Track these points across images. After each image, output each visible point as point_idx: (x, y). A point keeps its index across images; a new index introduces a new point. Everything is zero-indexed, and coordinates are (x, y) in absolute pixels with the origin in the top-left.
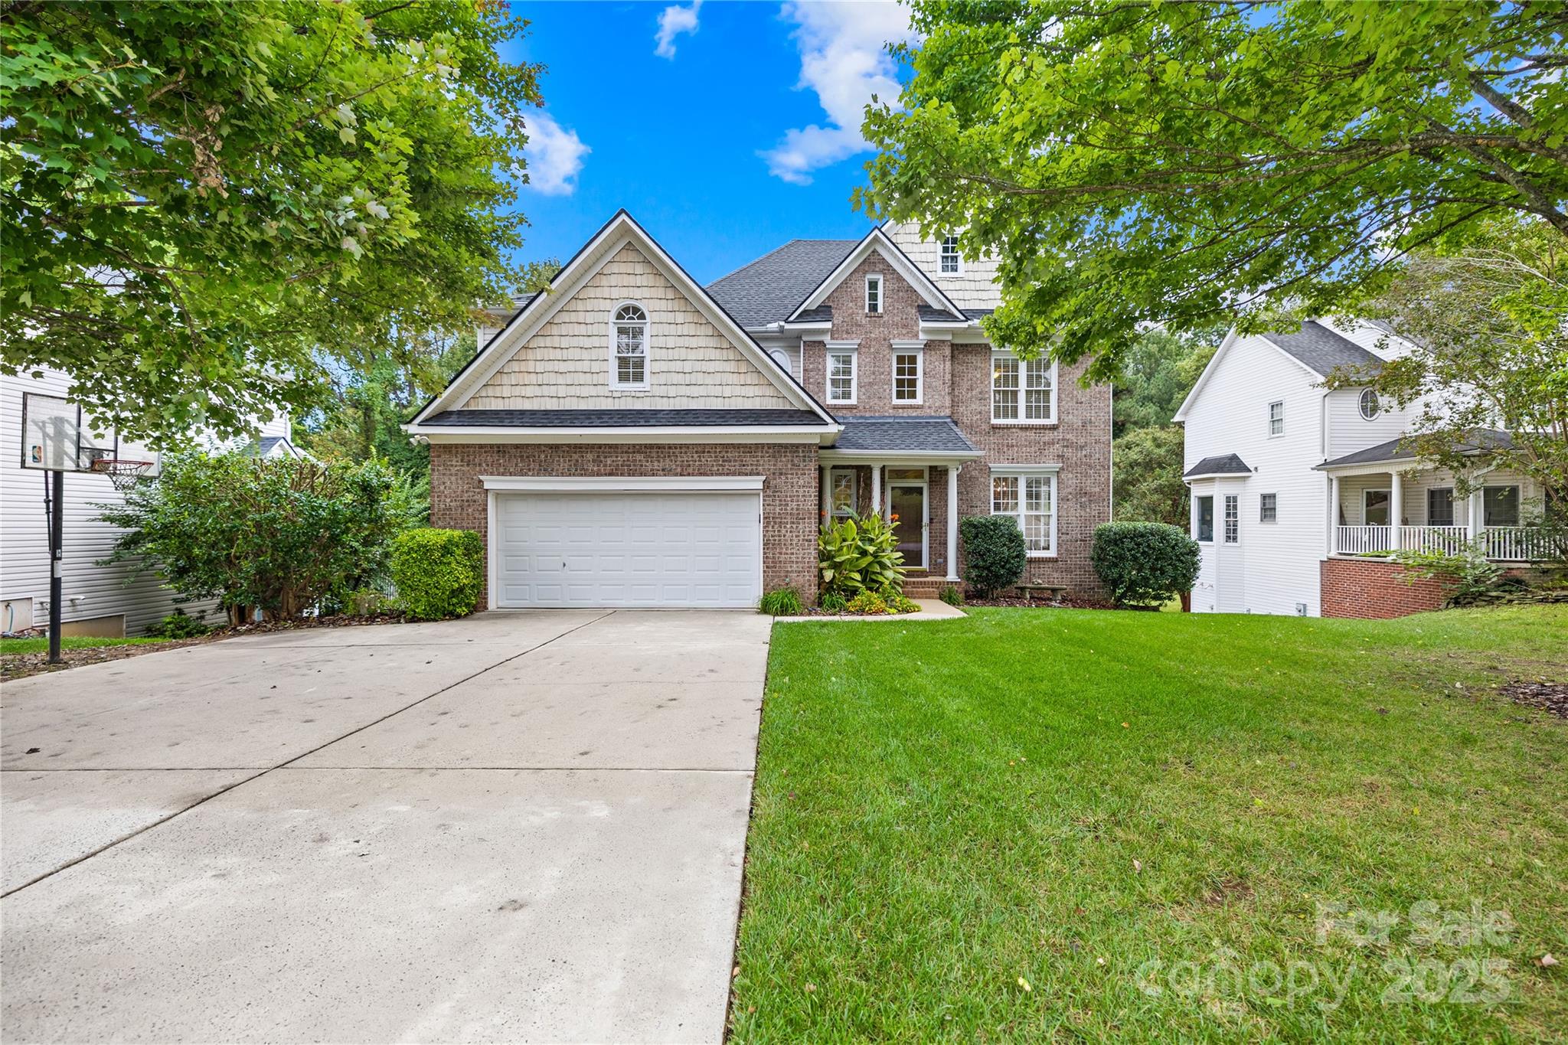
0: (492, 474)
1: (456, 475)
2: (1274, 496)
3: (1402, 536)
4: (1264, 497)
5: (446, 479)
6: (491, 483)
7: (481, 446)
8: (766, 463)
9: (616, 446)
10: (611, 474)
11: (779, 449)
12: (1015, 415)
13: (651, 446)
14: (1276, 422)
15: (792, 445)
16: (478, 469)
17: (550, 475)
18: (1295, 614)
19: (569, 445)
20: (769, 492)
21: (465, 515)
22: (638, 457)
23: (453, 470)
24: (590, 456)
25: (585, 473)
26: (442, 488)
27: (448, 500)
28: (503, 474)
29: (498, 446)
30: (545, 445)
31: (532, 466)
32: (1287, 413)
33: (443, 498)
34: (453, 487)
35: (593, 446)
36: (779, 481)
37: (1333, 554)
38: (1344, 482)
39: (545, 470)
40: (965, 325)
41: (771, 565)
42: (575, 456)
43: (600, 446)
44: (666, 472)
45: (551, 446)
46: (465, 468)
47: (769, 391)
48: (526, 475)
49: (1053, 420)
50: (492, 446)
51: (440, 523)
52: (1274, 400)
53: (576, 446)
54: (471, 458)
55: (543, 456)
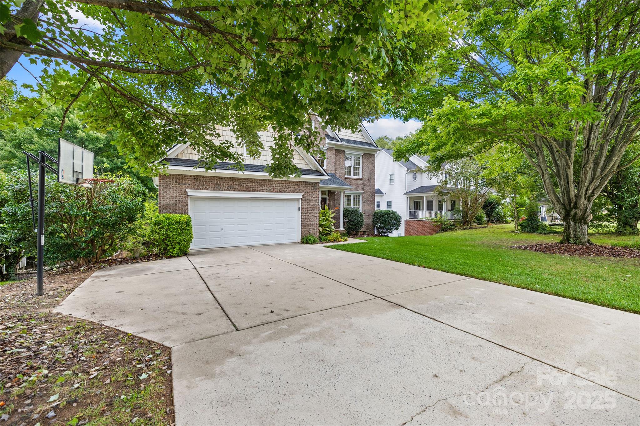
0: (191, 189)
1: (173, 188)
2: (391, 202)
3: (426, 213)
4: (388, 202)
5: (167, 190)
6: (191, 193)
7: (186, 176)
8: (303, 188)
9: (248, 179)
10: (245, 191)
11: (307, 184)
12: (350, 175)
13: (262, 180)
14: (391, 180)
15: (311, 182)
16: (184, 186)
17: (219, 190)
18: (397, 236)
19: (227, 178)
20: (304, 199)
21: (177, 207)
22: (257, 184)
23: (171, 186)
24: (237, 183)
25: (234, 190)
26: (165, 194)
27: (168, 200)
28: (197, 189)
29: (194, 176)
30: (217, 177)
31: (211, 186)
32: (394, 177)
33: (165, 199)
34: (171, 194)
35: (238, 179)
36: (307, 195)
37: (408, 219)
38: (410, 198)
39: (217, 188)
40: (341, 143)
41: (304, 226)
42: (230, 183)
43: (241, 179)
44: (267, 191)
45: (220, 178)
46: (178, 186)
47: (303, 162)
48: (208, 189)
49: (360, 177)
50: (191, 176)
51: (164, 211)
52: (391, 173)
53: (230, 178)
54: (181, 181)
55: (216, 182)
